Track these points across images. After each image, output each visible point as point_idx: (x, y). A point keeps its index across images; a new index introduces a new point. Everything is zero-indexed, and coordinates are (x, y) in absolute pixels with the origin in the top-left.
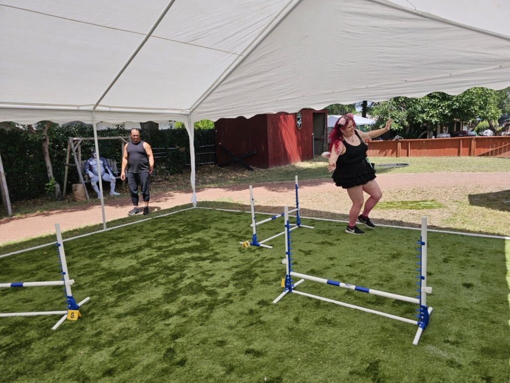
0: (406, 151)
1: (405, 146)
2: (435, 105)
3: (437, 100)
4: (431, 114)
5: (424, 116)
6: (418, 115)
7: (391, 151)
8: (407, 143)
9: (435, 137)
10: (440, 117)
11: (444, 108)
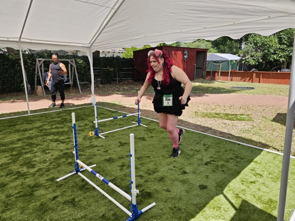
0: (258, 79)
1: (258, 76)
2: (283, 49)
3: (285, 46)
4: (280, 55)
5: (275, 56)
6: (270, 56)
7: (248, 78)
8: (260, 73)
9: (280, 71)
10: (286, 58)
11: (290, 52)
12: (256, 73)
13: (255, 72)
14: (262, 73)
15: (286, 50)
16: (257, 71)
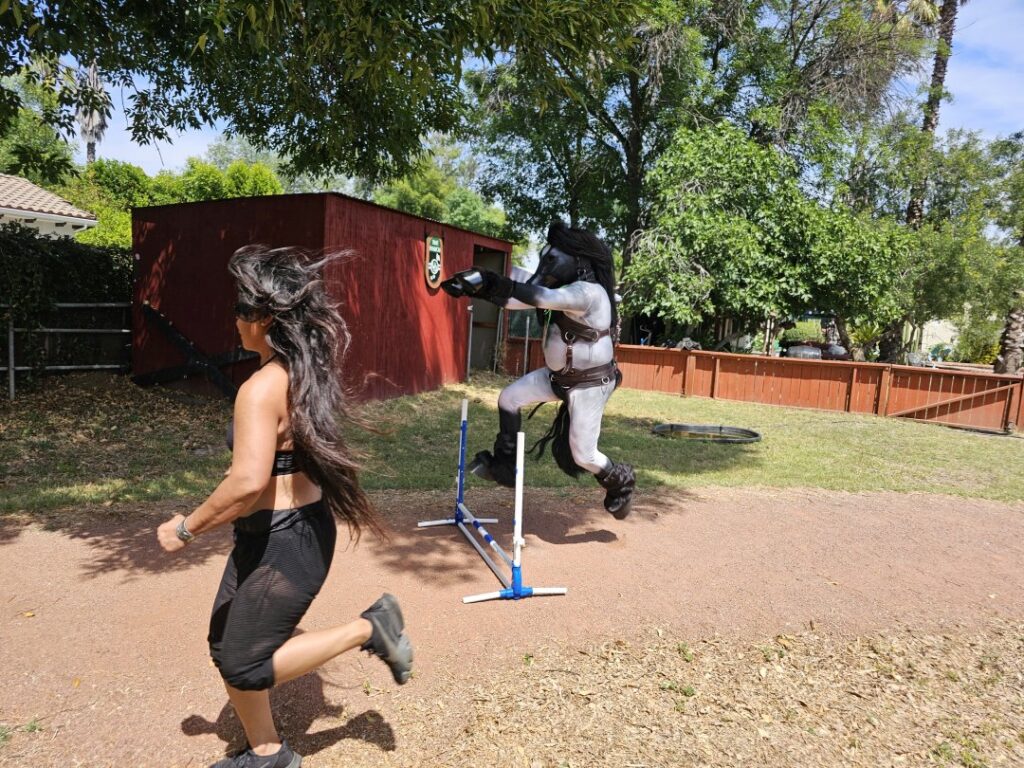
2: (771, 271)
4: (761, 293)
5: (746, 294)
6: (732, 291)
8: (713, 358)
11: (792, 281)
12: (698, 357)
13: (694, 351)
14: (723, 359)
15: (781, 275)
16: (700, 347)
